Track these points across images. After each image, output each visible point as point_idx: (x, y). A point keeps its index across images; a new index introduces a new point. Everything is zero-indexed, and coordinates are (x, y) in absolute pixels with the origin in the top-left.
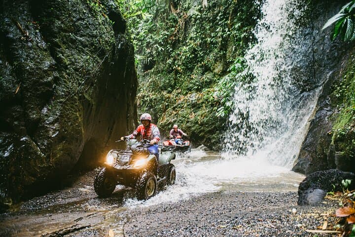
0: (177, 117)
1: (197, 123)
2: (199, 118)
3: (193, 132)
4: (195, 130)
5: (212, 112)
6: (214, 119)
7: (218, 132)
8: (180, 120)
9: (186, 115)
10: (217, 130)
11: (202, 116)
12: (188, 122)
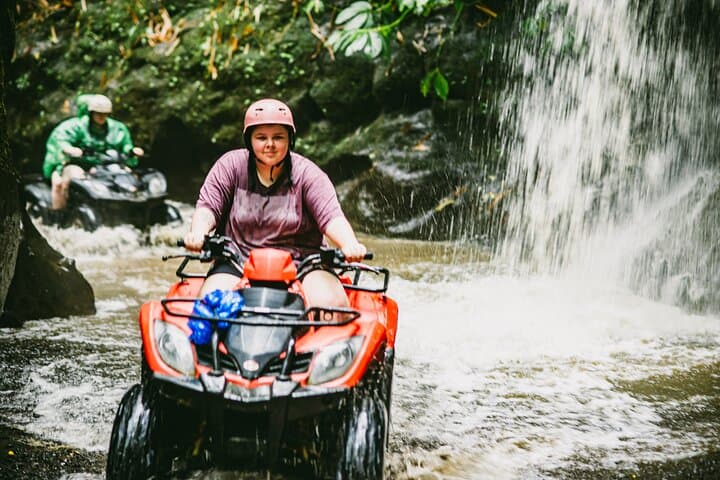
0: (66, 33)
1: (198, 71)
2: (206, 46)
3: (174, 121)
4: (185, 110)
5: (285, 21)
6: (299, 58)
7: (322, 125)
8: (88, 50)
9: (127, 22)
10: (319, 117)
11: (225, 36)
12: (137, 63)
